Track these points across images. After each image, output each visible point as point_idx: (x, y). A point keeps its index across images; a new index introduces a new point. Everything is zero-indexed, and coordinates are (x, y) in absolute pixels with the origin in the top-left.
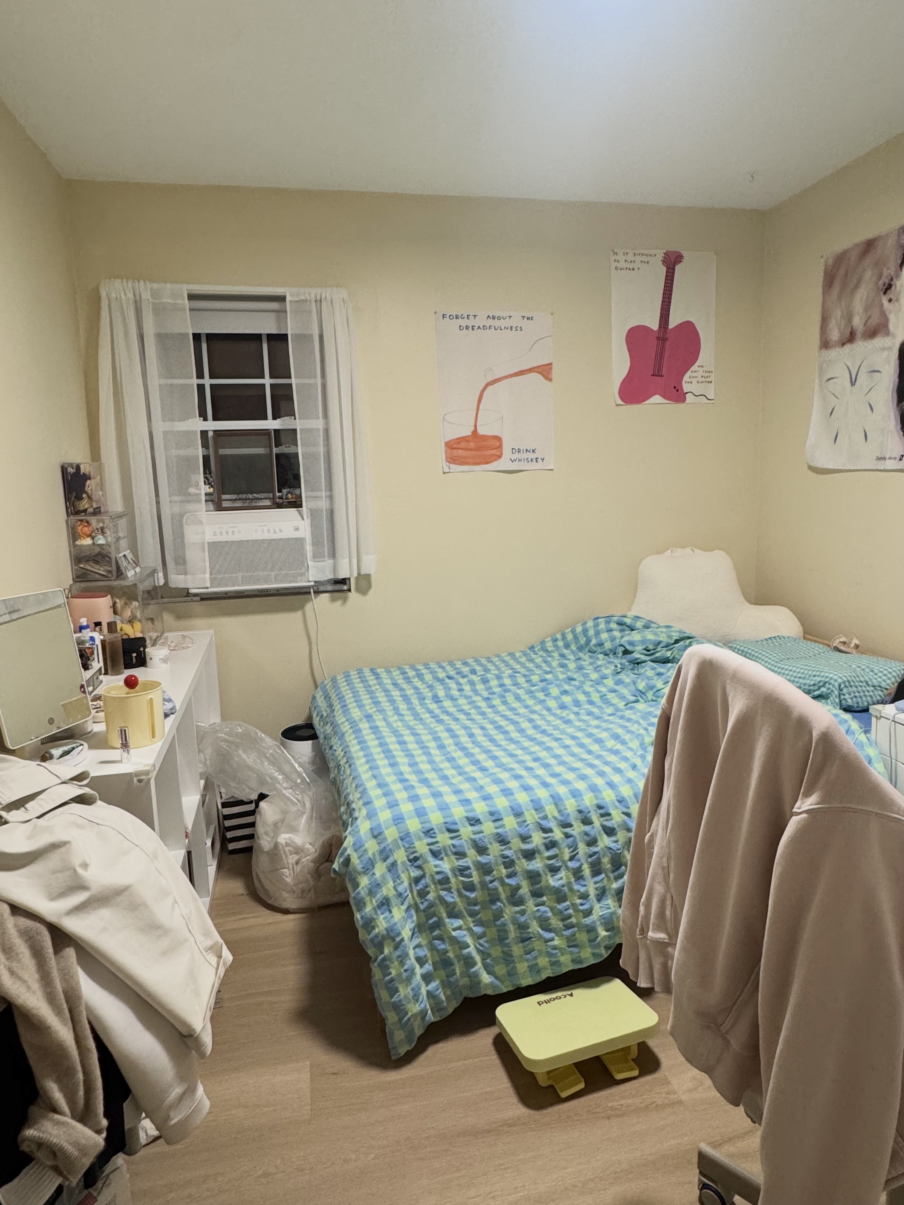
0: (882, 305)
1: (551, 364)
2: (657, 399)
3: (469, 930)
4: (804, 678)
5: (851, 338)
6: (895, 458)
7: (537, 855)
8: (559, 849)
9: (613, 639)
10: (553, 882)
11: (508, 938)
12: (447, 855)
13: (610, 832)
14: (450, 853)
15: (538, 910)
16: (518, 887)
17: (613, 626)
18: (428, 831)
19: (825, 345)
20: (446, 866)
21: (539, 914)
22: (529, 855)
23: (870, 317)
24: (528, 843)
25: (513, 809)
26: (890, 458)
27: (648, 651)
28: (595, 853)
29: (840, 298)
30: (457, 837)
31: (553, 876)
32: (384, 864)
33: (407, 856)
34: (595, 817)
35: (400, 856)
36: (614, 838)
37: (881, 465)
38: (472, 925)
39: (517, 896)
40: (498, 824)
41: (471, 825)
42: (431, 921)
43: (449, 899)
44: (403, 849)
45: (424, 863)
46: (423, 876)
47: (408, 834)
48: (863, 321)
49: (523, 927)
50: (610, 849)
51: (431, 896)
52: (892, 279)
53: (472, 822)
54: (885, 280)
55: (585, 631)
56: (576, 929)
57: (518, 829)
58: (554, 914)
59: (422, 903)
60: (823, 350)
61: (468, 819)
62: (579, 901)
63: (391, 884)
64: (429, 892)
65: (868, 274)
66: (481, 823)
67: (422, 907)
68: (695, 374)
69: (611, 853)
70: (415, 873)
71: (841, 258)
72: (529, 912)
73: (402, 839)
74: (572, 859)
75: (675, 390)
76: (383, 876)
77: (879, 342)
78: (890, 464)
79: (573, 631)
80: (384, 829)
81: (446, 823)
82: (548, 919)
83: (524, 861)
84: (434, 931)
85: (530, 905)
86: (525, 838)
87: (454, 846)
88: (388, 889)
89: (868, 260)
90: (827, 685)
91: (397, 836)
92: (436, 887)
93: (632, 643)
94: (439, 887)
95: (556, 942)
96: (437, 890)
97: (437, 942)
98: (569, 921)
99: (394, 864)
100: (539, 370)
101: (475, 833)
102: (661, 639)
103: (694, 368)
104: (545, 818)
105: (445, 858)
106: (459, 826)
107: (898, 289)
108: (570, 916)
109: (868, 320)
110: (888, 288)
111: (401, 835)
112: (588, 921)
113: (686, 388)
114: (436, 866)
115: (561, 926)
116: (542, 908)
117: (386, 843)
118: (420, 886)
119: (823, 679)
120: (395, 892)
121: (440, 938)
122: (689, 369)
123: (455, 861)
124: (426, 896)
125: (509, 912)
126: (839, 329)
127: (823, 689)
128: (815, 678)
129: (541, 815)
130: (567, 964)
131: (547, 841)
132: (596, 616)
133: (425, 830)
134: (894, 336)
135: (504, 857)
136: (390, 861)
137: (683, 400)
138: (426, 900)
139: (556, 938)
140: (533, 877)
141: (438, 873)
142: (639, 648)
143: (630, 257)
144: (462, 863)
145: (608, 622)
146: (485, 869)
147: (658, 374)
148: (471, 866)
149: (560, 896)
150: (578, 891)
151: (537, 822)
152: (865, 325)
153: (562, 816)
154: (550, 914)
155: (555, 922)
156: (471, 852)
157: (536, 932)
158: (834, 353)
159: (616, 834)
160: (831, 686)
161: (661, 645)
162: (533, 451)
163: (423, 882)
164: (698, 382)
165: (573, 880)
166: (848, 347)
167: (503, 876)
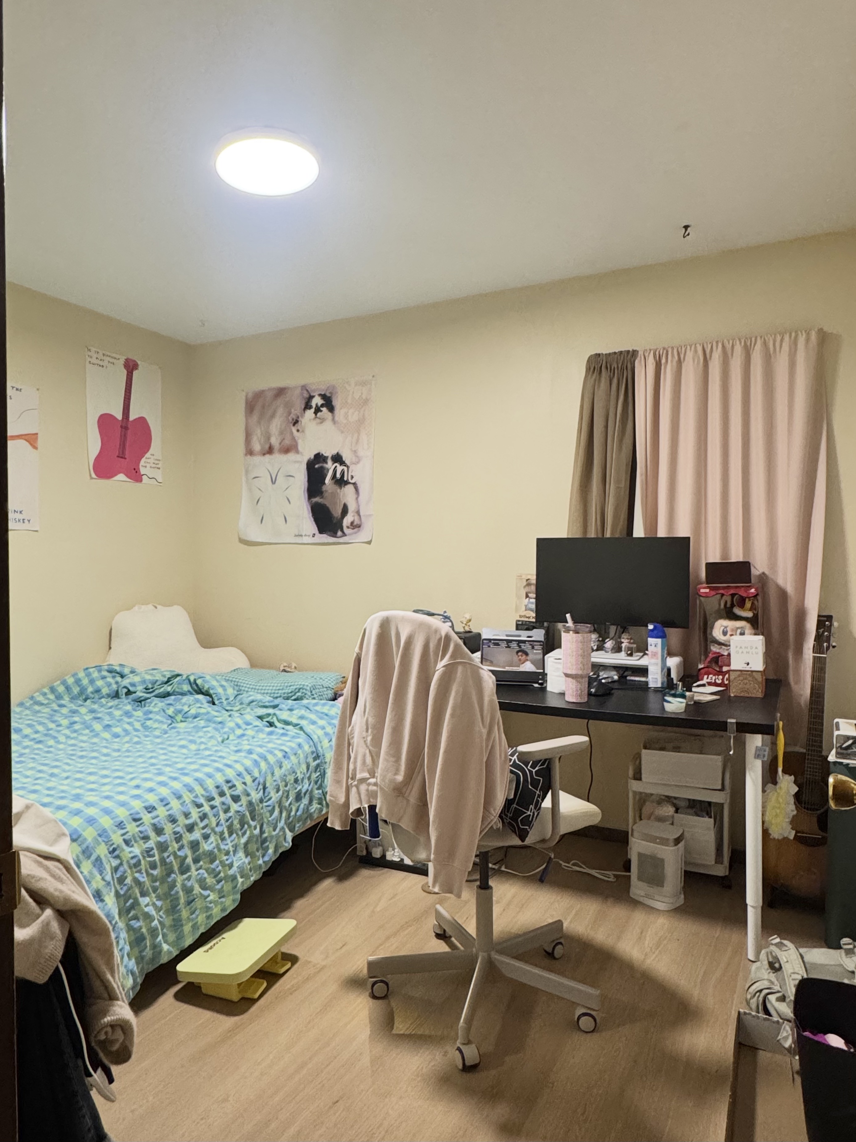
0: (292, 433)
1: (37, 434)
2: (121, 477)
3: (154, 904)
4: (283, 689)
5: (270, 451)
6: (309, 536)
7: (196, 827)
8: (209, 819)
9: (109, 685)
10: (206, 846)
11: (179, 904)
12: (136, 841)
13: (236, 799)
14: (138, 839)
15: (199, 874)
16: (186, 857)
17: (105, 673)
18: (120, 824)
19: (250, 452)
20: (137, 850)
21: (200, 876)
22: (190, 828)
23: (284, 439)
24: (189, 818)
25: (174, 794)
26: (306, 535)
27: (148, 689)
28: (230, 817)
29: (259, 422)
30: (141, 824)
31: (206, 842)
32: (89, 861)
33: (108, 849)
34: (225, 789)
35: (102, 851)
36: (239, 804)
37: (299, 540)
38: (155, 900)
39: (185, 865)
40: (168, 807)
41: (149, 812)
42: (128, 904)
43: (142, 880)
44: (103, 844)
45: (120, 852)
46: (121, 864)
47: (105, 831)
48: (279, 442)
49: (188, 891)
50: (239, 812)
51: (129, 881)
52: (298, 417)
53: (150, 810)
54: (293, 416)
55: (78, 682)
56: (223, 882)
57: (182, 808)
58: (209, 874)
59: (121, 889)
60: (249, 456)
61: (146, 808)
62: (225, 858)
63: (99, 877)
64: (126, 878)
65: (280, 411)
66: (156, 809)
67: (122, 892)
68: (148, 461)
69: (239, 815)
70: (115, 863)
71: (259, 395)
72: (193, 876)
73: (100, 835)
74: (217, 825)
75: (134, 472)
76: (90, 873)
77: (291, 456)
78: (306, 540)
79: (64, 683)
80: (82, 832)
81: (131, 815)
82: (205, 878)
83: (187, 834)
84: (130, 913)
85: (194, 872)
86: (187, 815)
87: (141, 832)
88: (97, 882)
89: (280, 401)
90: (301, 690)
91: (96, 834)
92: (132, 871)
93: (133, 685)
94: (135, 870)
95: (211, 897)
96: (132, 873)
97: (132, 922)
98: (220, 876)
99: (98, 859)
100: (26, 437)
101: (153, 819)
102: (157, 678)
103: (148, 455)
104: (196, 796)
105: (135, 845)
106: (142, 815)
107: (303, 424)
108: (219, 873)
109: (282, 441)
110: (296, 422)
111: (99, 832)
112: (231, 872)
113: (143, 471)
114: (130, 852)
115: (215, 882)
116: (201, 871)
117: (88, 842)
118: (119, 874)
119: (298, 687)
120: (104, 883)
121: (136, 918)
122: (144, 456)
123: (143, 844)
124: (124, 881)
125: (180, 879)
126: (260, 444)
127: (298, 694)
128: (292, 687)
129: (194, 795)
130: (217, 914)
131: (201, 814)
132: (85, 667)
133: (117, 824)
134: (302, 454)
135: (175, 833)
136: (93, 858)
137: (140, 480)
138: (125, 885)
139: (211, 894)
140: (195, 845)
141: (132, 858)
142: (140, 688)
143: (100, 356)
144: (148, 845)
145: (100, 671)
146: (163, 847)
147: (122, 456)
148: (155, 847)
149: (211, 857)
150: (224, 849)
151: (193, 801)
152: (280, 444)
153: (207, 792)
154: (206, 875)
155: (210, 881)
156: (152, 834)
157: (198, 893)
158: (257, 459)
159: (240, 800)
160: (304, 691)
161: (158, 683)
162: (21, 512)
163: (121, 869)
164: (151, 467)
165: (220, 841)
166: (268, 456)
167: (176, 850)
